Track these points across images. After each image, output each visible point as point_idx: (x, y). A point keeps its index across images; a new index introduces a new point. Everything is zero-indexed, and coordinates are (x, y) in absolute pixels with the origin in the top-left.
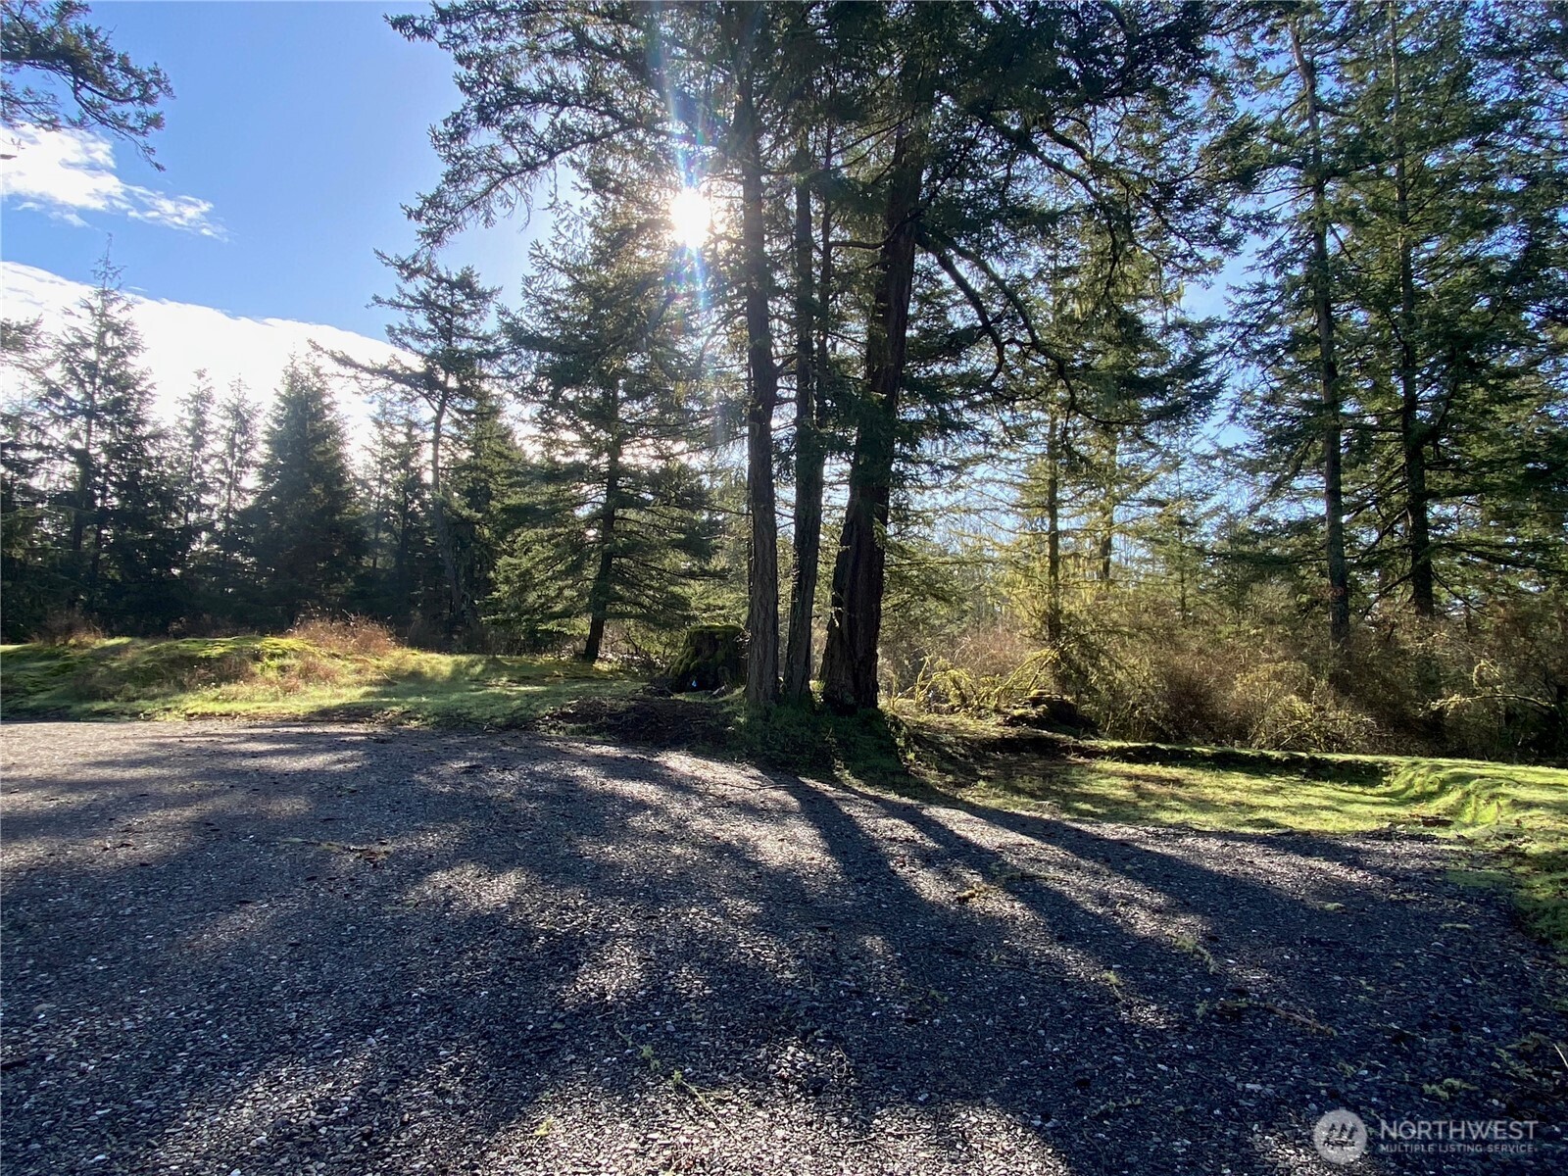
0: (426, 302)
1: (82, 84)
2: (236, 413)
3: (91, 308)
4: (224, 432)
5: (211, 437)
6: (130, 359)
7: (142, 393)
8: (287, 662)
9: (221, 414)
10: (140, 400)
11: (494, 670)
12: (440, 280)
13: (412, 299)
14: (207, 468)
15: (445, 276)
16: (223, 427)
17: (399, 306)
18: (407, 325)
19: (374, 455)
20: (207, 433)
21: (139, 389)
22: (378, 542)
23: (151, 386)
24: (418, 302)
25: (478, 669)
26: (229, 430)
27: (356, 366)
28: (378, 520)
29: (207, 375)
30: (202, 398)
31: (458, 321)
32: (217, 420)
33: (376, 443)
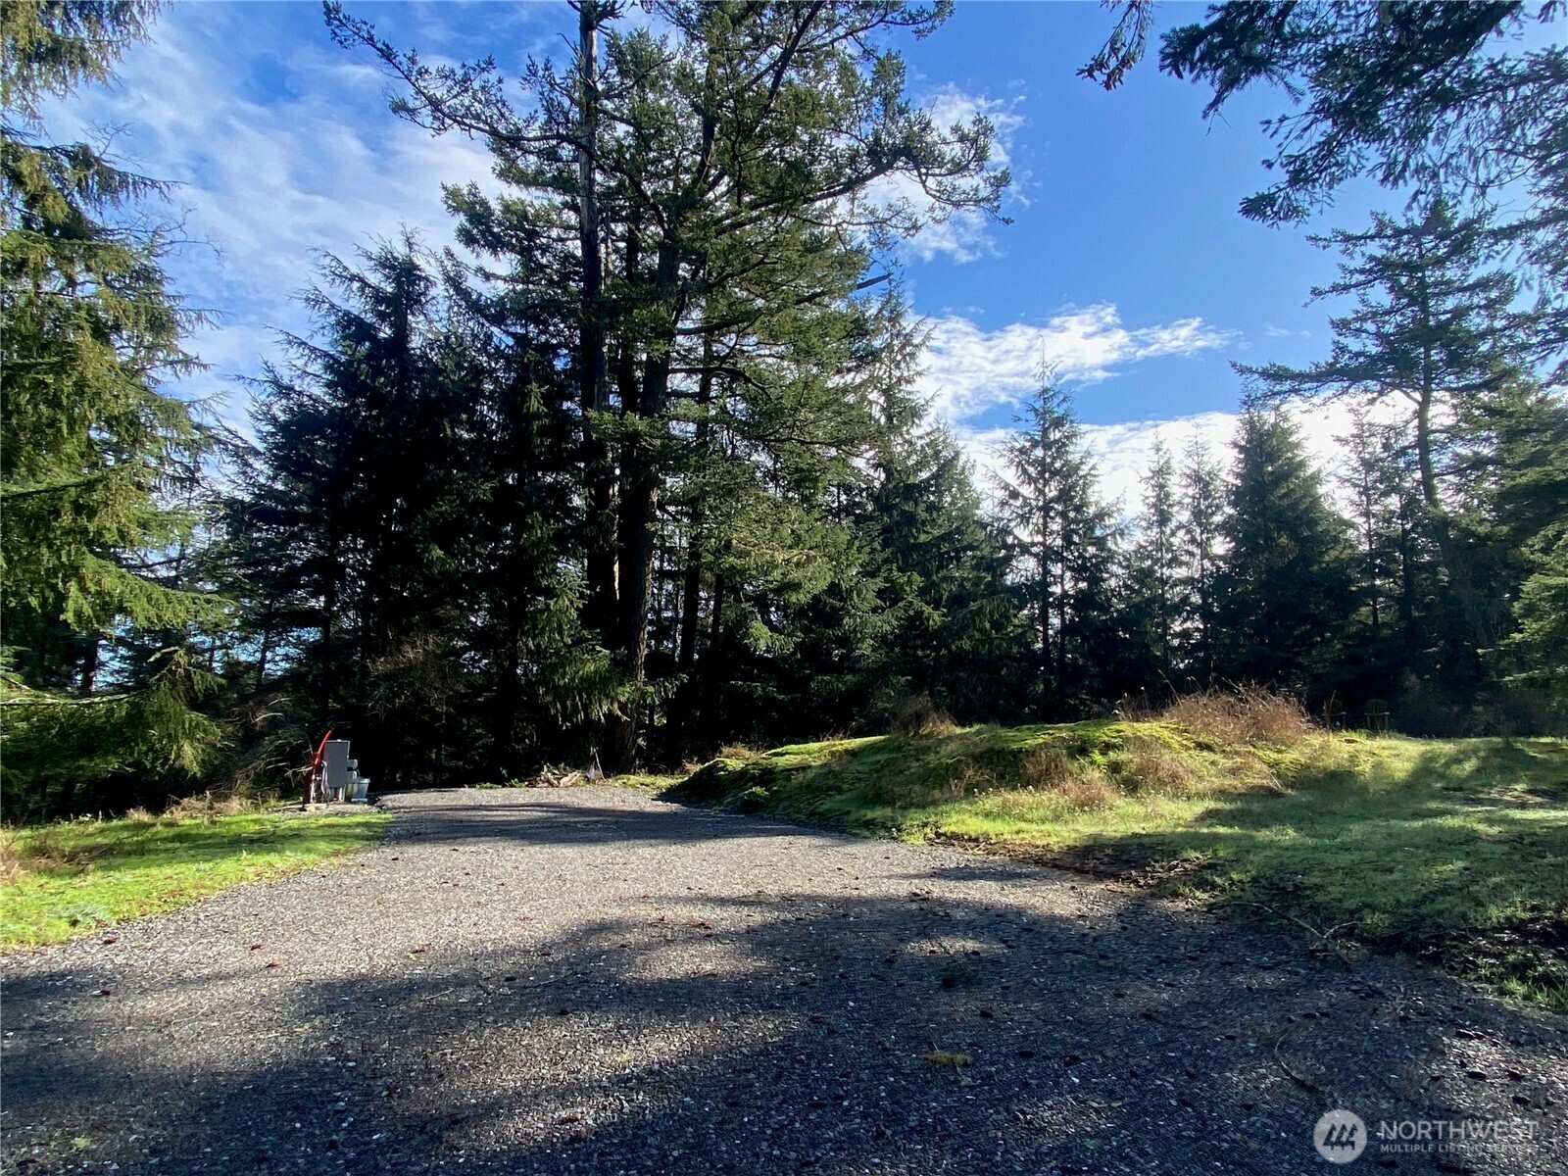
0: (1383, 269)
1: (927, 174)
2: (1197, 478)
3: (1035, 410)
4: (1188, 500)
5: (1176, 509)
6: (1071, 448)
7: (1085, 476)
8: (1123, 756)
9: (1184, 483)
10: (1085, 484)
11: (1502, 769)
12: (1398, 233)
13: (1362, 272)
14: (1175, 541)
15: (1404, 226)
16: (1186, 495)
17: (1346, 288)
18: (1360, 307)
19: (1355, 485)
20: (1170, 506)
21: (1081, 473)
22: (1373, 592)
23: (1093, 468)
24: (1370, 271)
25: (1469, 766)
26: (1194, 498)
27: (1293, 376)
28: (1366, 565)
29: (1164, 447)
30: (1162, 472)
31: (1432, 275)
32: (1180, 490)
33: (1355, 470)
